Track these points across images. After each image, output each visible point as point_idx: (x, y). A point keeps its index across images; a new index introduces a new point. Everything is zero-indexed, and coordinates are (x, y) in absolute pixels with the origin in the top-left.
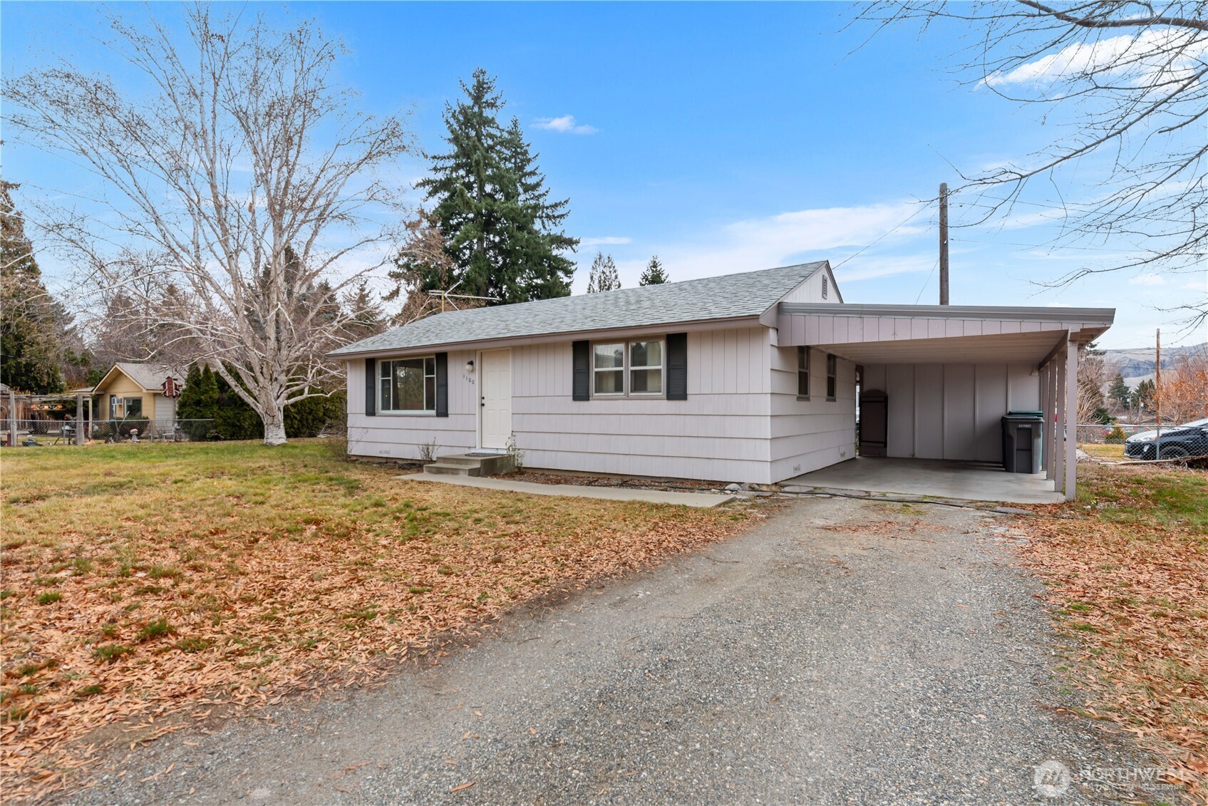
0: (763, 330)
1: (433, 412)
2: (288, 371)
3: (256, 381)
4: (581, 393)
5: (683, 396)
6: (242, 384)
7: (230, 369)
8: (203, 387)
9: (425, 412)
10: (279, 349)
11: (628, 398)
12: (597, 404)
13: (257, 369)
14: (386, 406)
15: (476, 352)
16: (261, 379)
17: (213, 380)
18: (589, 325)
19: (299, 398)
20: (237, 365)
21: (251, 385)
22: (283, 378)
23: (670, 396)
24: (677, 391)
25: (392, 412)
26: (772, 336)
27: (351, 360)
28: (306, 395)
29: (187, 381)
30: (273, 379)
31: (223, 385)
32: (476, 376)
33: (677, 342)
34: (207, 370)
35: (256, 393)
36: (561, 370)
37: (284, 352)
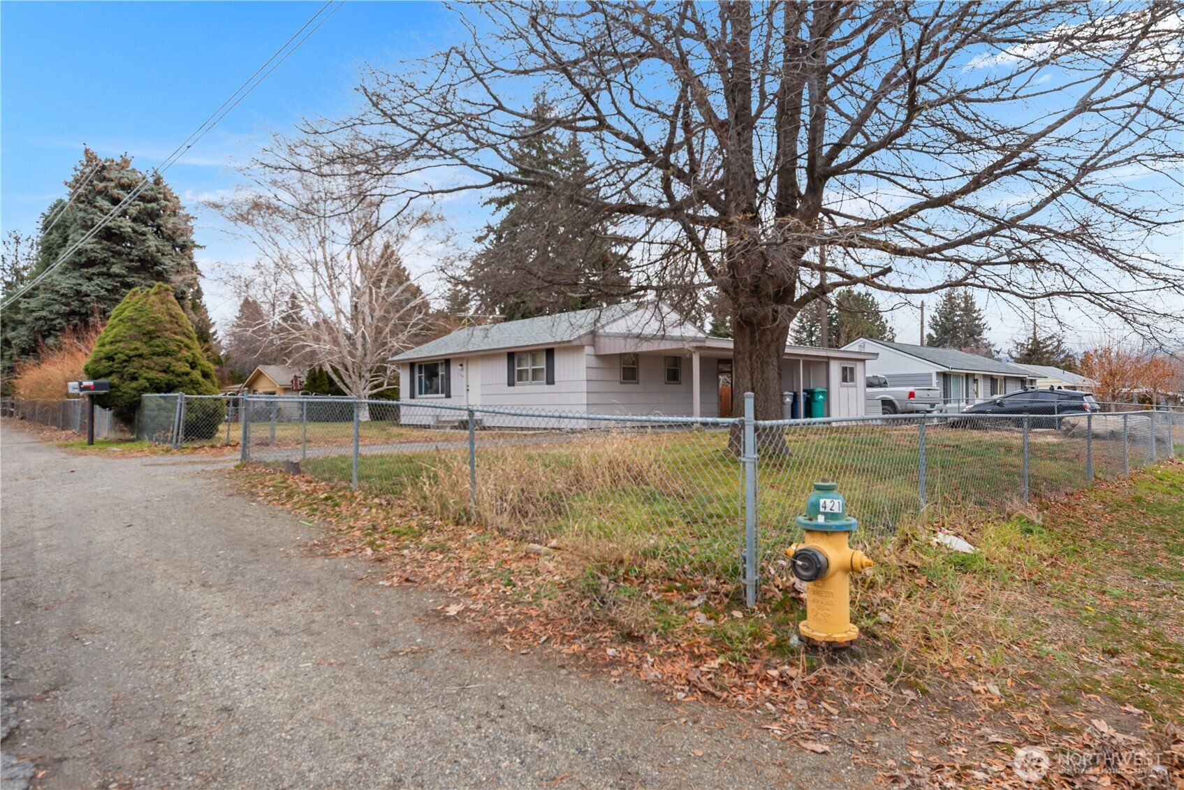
0: (580, 348)
1: (444, 395)
2: (371, 371)
3: (350, 377)
4: (511, 383)
5: (553, 383)
6: (343, 381)
7: (336, 371)
8: (318, 382)
9: (440, 395)
10: (365, 355)
11: (531, 384)
12: (518, 388)
13: (351, 370)
14: (420, 393)
15: (466, 358)
16: (353, 376)
17: (325, 377)
18: (513, 344)
19: (380, 389)
20: (339, 367)
21: (347, 381)
22: (368, 375)
23: (548, 383)
24: (550, 381)
25: (424, 396)
26: (588, 350)
27: (401, 364)
28: (385, 386)
29: (308, 378)
30: (360, 377)
31: (331, 381)
32: (464, 373)
33: (550, 353)
34: (321, 370)
35: (351, 386)
36: (502, 367)
37: (368, 357)
